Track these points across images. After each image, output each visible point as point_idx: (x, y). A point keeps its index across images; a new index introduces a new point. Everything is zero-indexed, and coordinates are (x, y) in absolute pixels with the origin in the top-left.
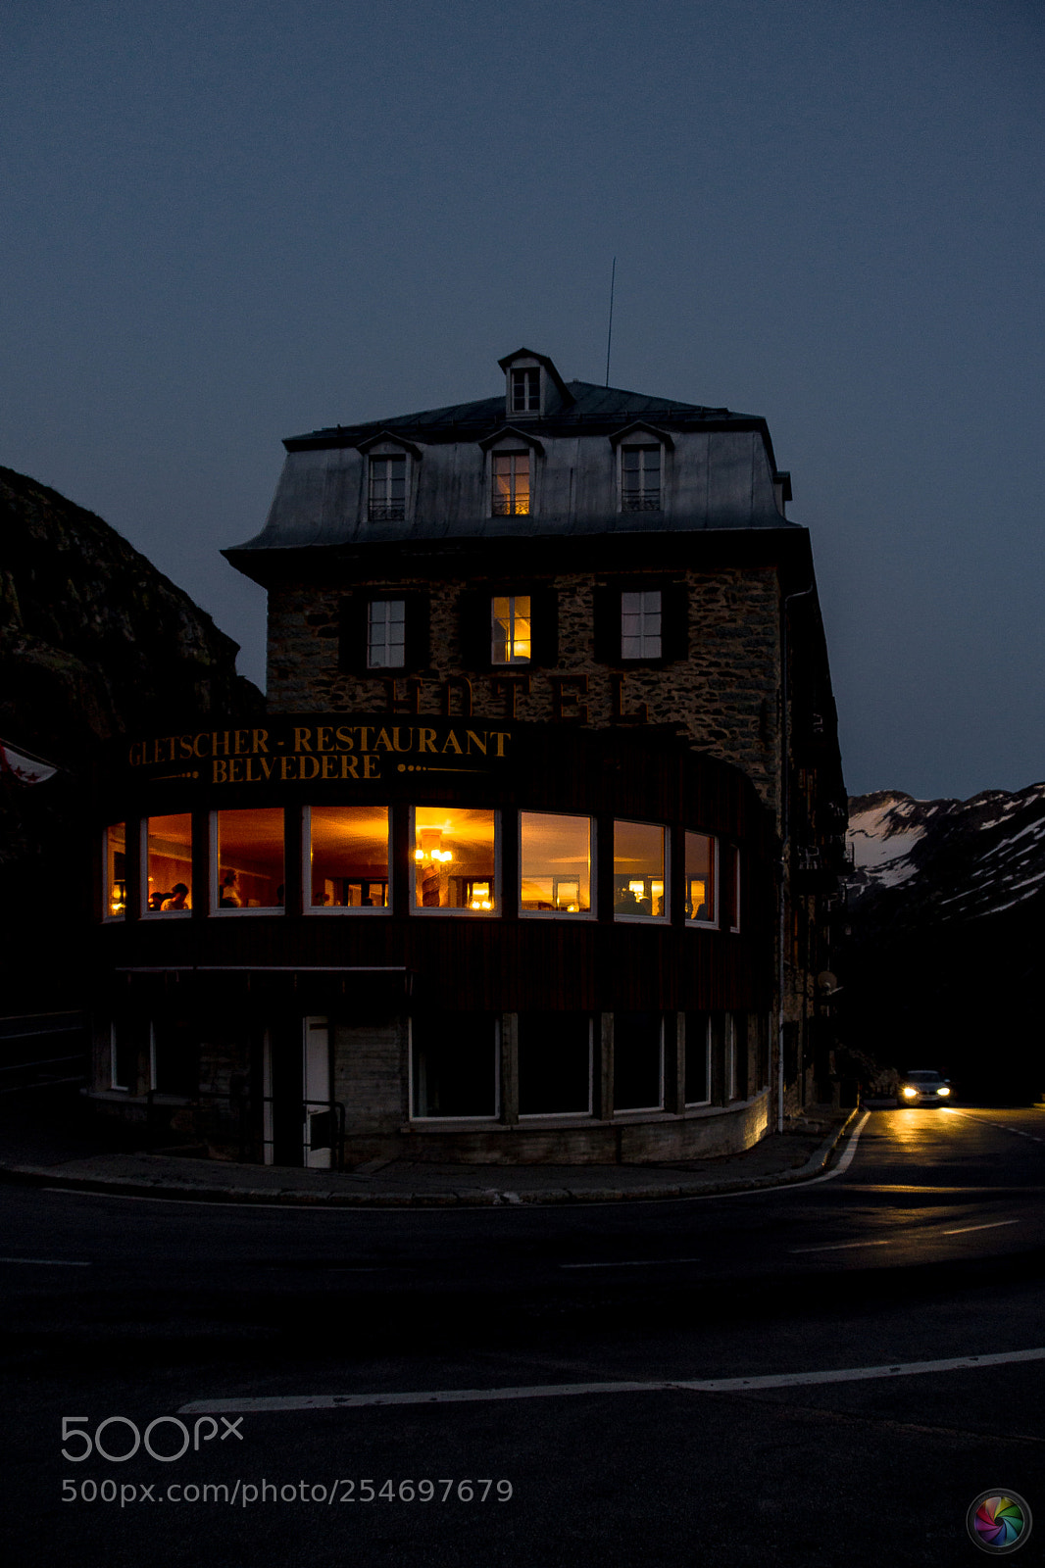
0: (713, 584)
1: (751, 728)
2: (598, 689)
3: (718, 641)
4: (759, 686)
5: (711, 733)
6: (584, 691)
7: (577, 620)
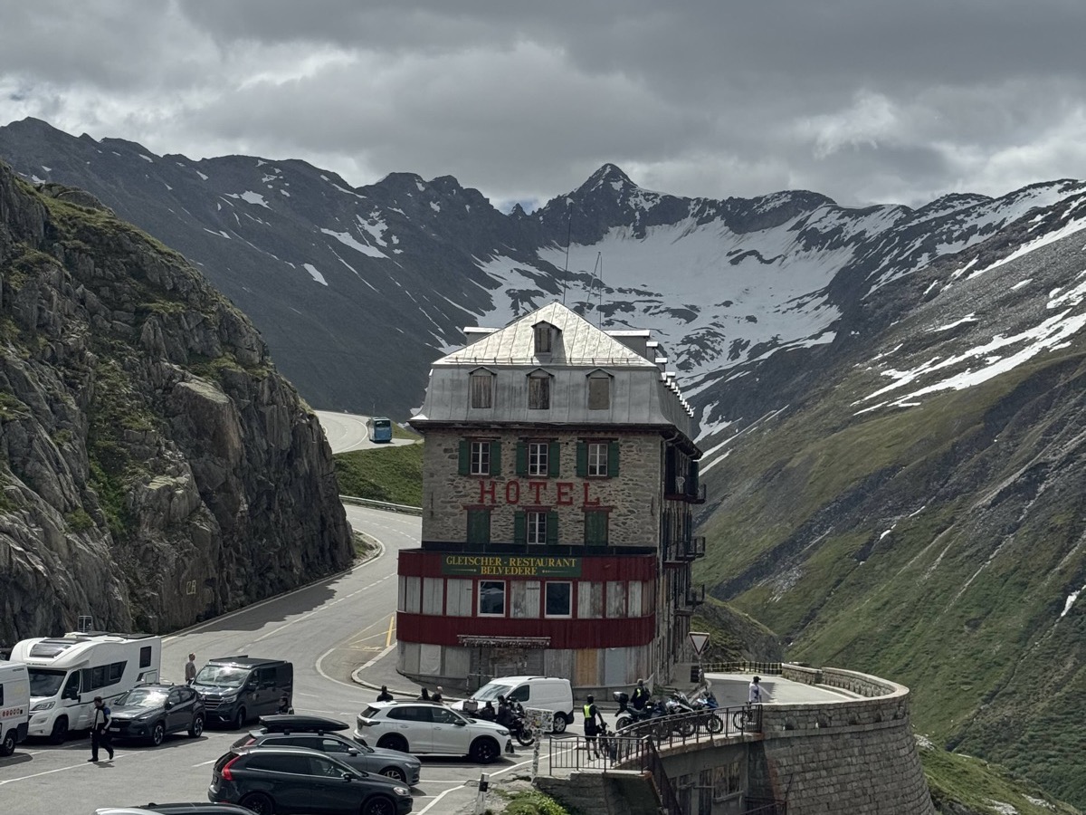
0: (631, 444)
1: (646, 510)
2: (578, 489)
3: (633, 469)
4: (650, 490)
5: (629, 511)
6: (571, 489)
7: (568, 457)
